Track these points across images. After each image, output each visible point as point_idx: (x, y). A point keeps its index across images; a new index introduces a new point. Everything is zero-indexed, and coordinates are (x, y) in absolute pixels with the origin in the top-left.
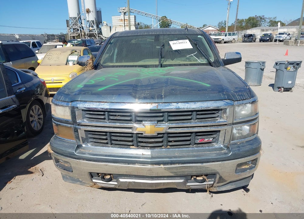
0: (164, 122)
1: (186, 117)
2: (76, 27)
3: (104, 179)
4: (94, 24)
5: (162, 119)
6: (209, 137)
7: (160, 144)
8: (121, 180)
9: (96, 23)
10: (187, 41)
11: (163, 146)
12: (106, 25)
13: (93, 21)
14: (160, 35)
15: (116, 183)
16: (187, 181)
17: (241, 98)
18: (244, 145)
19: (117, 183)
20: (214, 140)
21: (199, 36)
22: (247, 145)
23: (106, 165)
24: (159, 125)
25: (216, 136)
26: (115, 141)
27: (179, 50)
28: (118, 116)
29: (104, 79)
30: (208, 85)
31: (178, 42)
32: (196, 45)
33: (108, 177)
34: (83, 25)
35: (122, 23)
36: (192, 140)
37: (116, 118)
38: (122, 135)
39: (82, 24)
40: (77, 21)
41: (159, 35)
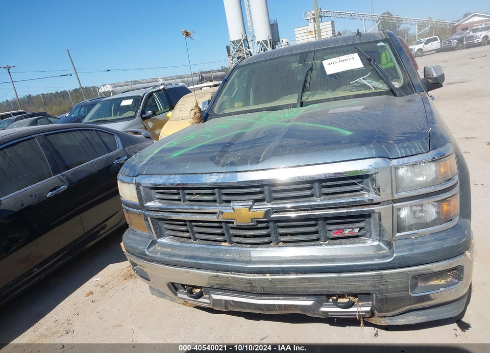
0: (265, 203)
1: (301, 193)
2: (241, 54)
3: (192, 293)
4: (267, 45)
5: (260, 197)
6: (351, 226)
7: (266, 240)
8: (215, 297)
9: (270, 43)
10: (356, 55)
11: (271, 242)
12: (286, 44)
13: (266, 42)
14: (310, 52)
15: (208, 301)
16: (320, 304)
17: (406, 152)
18: (424, 240)
19: (210, 301)
20: (363, 232)
21: (380, 44)
22: (432, 241)
23: (188, 272)
24: (256, 207)
25: (365, 224)
26: (200, 235)
27: (337, 74)
28: (197, 194)
29: (193, 137)
30: (349, 133)
31: (338, 61)
32: (370, 60)
33: (198, 291)
34: (251, 50)
35: (311, 36)
36: (319, 232)
37: (193, 198)
38: (206, 224)
39: (249, 48)
40: (242, 44)
41: (307, 53)
